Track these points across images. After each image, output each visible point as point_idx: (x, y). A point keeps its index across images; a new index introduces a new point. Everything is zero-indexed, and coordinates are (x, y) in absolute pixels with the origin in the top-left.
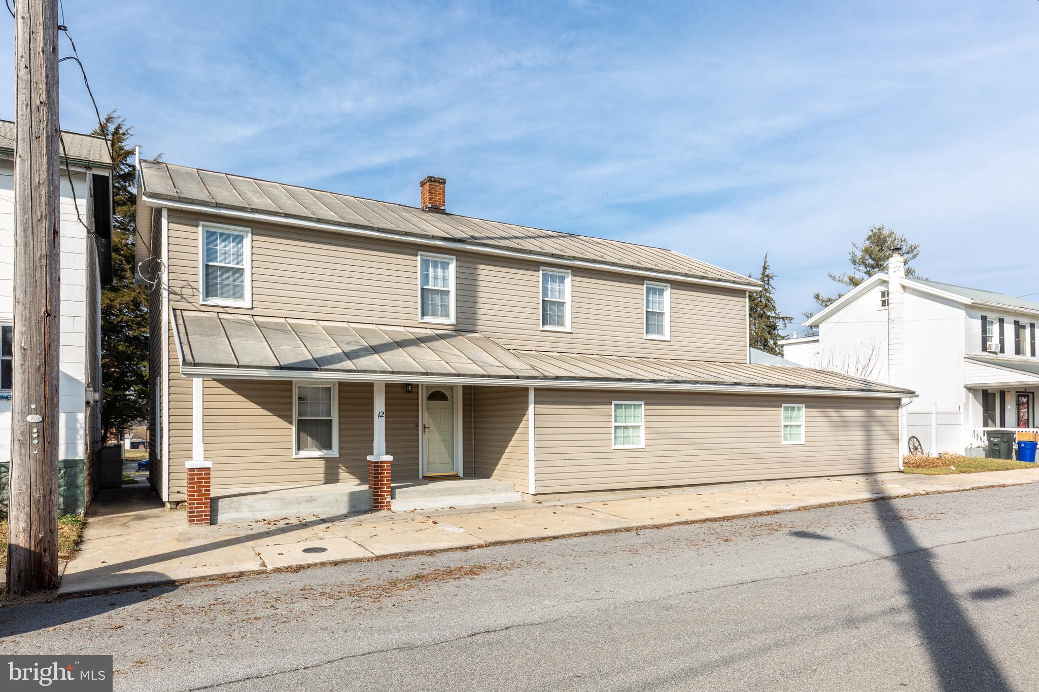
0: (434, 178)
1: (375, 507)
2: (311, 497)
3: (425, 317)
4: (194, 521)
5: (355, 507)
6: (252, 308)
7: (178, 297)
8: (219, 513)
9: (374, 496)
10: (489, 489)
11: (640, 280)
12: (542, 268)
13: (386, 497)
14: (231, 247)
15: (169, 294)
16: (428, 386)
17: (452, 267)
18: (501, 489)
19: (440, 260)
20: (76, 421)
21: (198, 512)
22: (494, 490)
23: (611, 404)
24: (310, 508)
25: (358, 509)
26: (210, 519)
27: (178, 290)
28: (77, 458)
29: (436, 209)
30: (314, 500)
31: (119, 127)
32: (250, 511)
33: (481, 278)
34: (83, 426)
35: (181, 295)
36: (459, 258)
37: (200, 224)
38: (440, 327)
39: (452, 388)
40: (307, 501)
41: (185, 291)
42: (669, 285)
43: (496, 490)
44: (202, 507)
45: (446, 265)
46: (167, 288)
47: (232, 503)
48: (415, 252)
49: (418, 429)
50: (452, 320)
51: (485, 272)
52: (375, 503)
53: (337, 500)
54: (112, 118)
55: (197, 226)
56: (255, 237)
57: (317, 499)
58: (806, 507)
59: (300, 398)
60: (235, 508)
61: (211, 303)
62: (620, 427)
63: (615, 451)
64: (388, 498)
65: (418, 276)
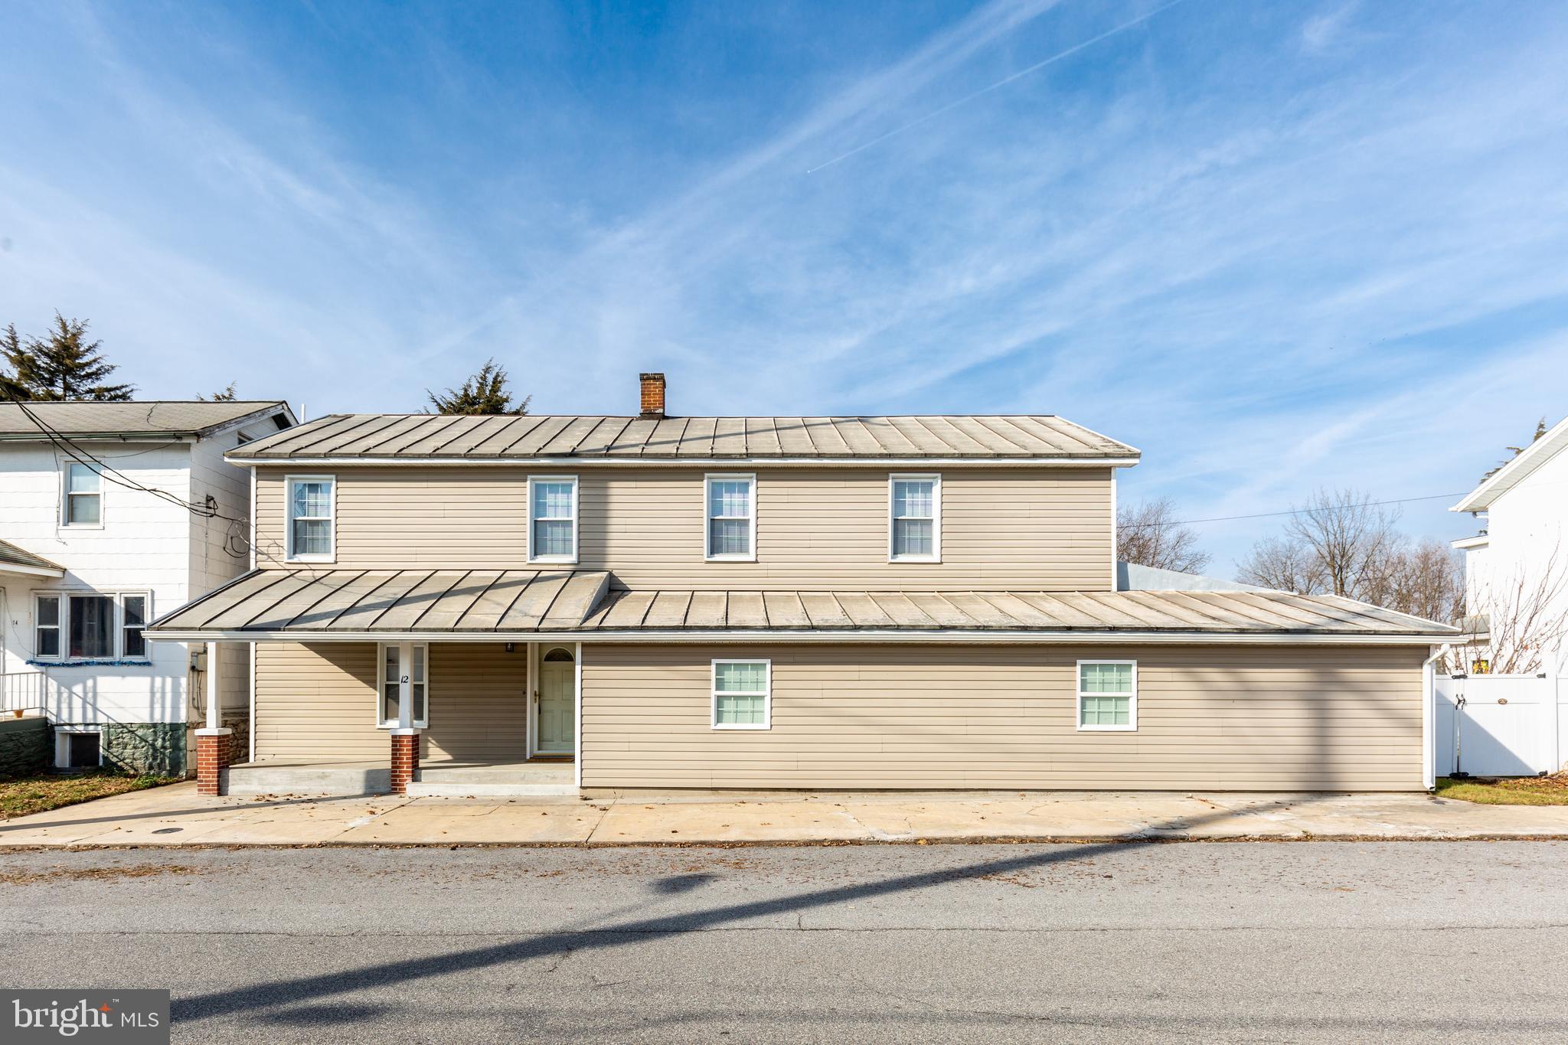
1: (393, 789)
2: (323, 773)
3: (538, 556)
4: (202, 790)
5: (372, 787)
6: (336, 562)
7: (266, 557)
8: (230, 783)
9: (393, 776)
10: (547, 776)
11: (881, 473)
12: (706, 475)
13: (405, 778)
14: (319, 498)
15: (256, 555)
17: (575, 489)
18: (565, 778)
19: (560, 482)
20: (179, 685)
21: (206, 781)
22: (554, 778)
23: (711, 663)
24: (322, 785)
25: (376, 790)
26: (219, 790)
27: (264, 550)
28: (180, 722)
29: (649, 414)
30: (326, 776)
32: (260, 785)
33: (613, 499)
34: (185, 690)
35: (267, 554)
36: (581, 477)
38: (556, 567)
39: (573, 644)
40: (319, 777)
41: (273, 550)
42: (939, 475)
43: (556, 778)
44: (209, 777)
45: (567, 489)
46: (254, 548)
48: (522, 477)
49: (526, 697)
50: (573, 558)
51: (620, 492)
52: (393, 785)
53: (352, 779)
55: (283, 480)
56: (339, 484)
57: (330, 776)
58: (937, 840)
59: (389, 661)
60: (243, 780)
61: (295, 560)
62: (729, 698)
63: (716, 732)
64: (409, 780)
65: (528, 506)
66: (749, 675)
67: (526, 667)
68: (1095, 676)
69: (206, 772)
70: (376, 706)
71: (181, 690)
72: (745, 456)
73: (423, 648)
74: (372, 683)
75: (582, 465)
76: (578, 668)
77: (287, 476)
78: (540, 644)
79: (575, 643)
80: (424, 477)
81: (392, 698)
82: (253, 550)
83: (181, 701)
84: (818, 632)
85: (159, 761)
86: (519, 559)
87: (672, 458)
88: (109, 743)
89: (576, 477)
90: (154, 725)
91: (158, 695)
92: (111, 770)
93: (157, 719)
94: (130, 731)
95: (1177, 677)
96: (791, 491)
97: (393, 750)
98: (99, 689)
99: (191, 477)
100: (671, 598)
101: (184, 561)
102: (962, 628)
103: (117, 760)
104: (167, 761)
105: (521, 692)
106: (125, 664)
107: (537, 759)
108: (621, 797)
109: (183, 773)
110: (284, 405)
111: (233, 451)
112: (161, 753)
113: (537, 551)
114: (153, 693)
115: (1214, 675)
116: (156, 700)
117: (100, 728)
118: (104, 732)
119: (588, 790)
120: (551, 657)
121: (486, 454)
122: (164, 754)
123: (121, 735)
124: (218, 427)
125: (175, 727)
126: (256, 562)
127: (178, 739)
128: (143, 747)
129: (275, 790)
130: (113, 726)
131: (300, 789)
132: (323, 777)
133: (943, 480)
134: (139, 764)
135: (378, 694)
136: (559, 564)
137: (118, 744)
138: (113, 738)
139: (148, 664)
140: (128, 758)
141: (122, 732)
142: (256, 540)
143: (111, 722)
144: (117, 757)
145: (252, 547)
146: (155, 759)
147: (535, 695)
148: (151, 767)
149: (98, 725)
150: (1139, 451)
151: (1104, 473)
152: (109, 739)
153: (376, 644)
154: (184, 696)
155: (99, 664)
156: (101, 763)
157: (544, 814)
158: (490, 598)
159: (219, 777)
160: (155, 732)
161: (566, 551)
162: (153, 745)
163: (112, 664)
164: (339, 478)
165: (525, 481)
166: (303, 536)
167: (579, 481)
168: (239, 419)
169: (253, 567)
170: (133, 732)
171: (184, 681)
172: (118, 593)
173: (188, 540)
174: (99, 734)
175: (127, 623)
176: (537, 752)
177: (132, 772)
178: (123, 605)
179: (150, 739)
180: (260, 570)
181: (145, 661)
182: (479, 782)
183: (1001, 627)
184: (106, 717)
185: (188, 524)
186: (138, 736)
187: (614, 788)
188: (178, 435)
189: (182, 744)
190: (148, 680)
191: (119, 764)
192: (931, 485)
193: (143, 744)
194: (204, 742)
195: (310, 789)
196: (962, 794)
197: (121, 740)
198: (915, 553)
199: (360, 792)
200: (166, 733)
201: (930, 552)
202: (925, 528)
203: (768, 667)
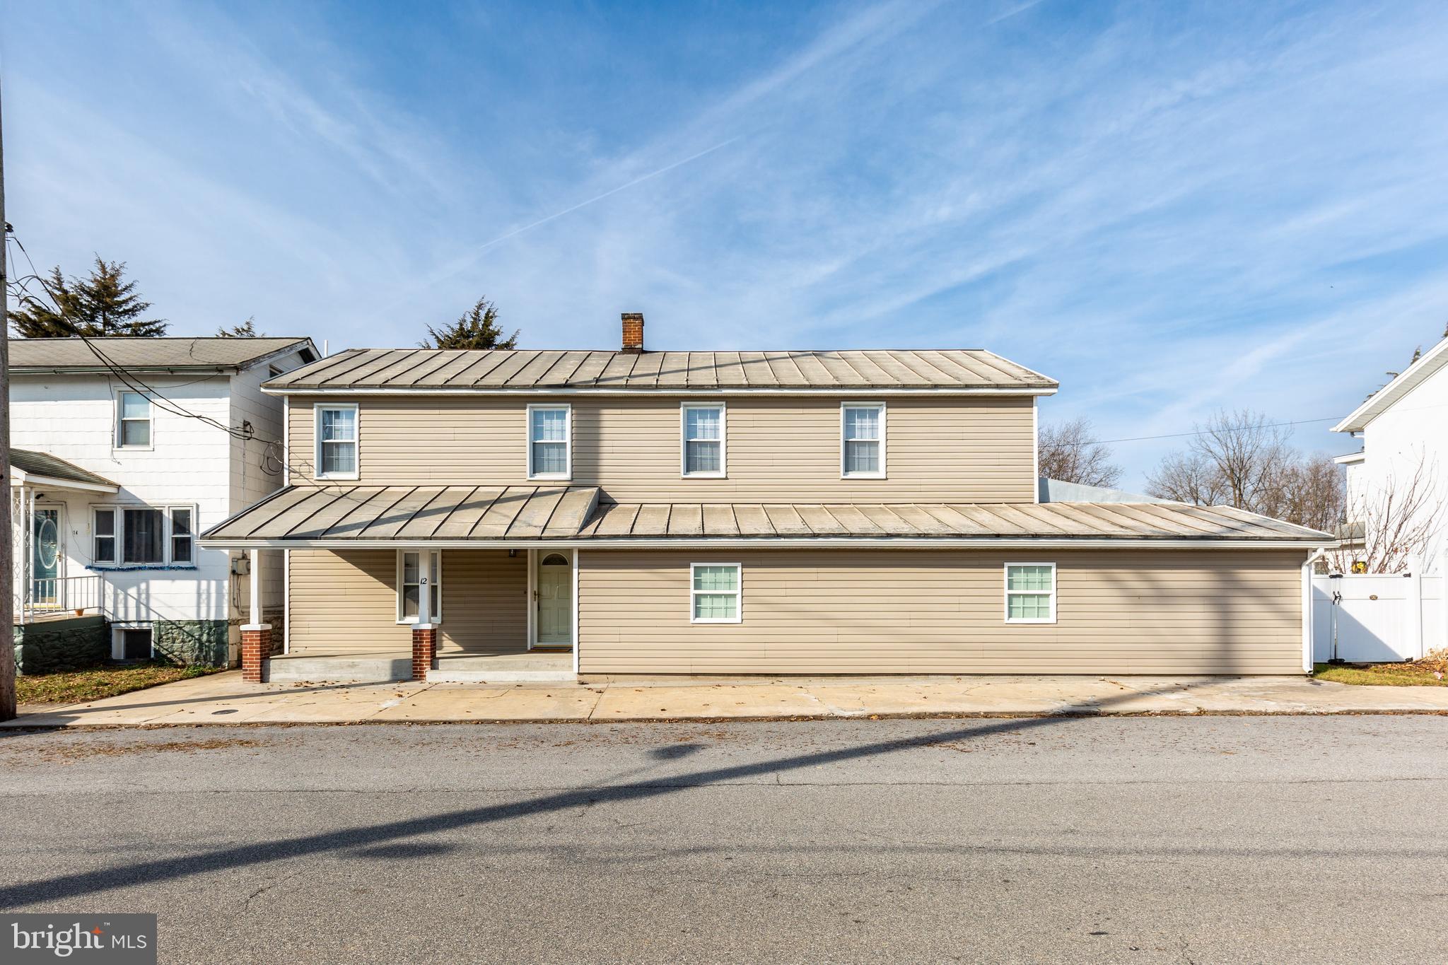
1: (414, 676)
2: (353, 662)
3: (537, 474)
4: (246, 678)
5: (397, 675)
6: (360, 479)
7: (297, 475)
8: (271, 672)
9: (414, 665)
10: (548, 665)
11: (833, 402)
12: (682, 403)
13: (425, 666)
14: (344, 423)
15: (289, 473)
16: (540, 551)
17: (568, 415)
18: (563, 666)
19: (555, 410)
20: (223, 587)
21: (250, 670)
22: (554, 665)
23: (688, 566)
24: (353, 673)
25: (399, 677)
26: (261, 677)
27: (296, 468)
28: (223, 619)
29: (632, 350)
30: (356, 665)
32: (297, 673)
33: (604, 424)
35: (299, 473)
36: (574, 405)
38: (552, 484)
39: (570, 551)
40: (349, 666)
41: (304, 469)
42: (884, 403)
43: (556, 666)
44: (253, 666)
45: (561, 415)
46: (287, 467)
47: (282, 664)
48: (523, 405)
49: (527, 597)
50: (567, 476)
51: (609, 417)
52: (414, 672)
53: (378, 667)
55: (312, 408)
56: (362, 411)
57: (358, 665)
59: (406, 565)
60: (283, 669)
61: (324, 478)
62: (705, 596)
63: (694, 625)
64: (428, 668)
65: (527, 430)
66: (723, 576)
67: (526, 570)
68: (1020, 577)
69: (250, 663)
70: (395, 604)
71: (224, 591)
72: (716, 387)
73: (436, 554)
74: (392, 585)
75: (574, 395)
76: (575, 571)
77: (316, 404)
78: (538, 550)
79: (572, 549)
80: (437, 405)
81: (410, 598)
83: (224, 601)
84: (783, 540)
85: (204, 653)
86: (520, 477)
87: (653, 389)
88: (160, 637)
89: (569, 405)
90: (200, 622)
91: (204, 596)
92: (162, 661)
93: (203, 617)
94: (178, 627)
96: (756, 417)
97: (414, 642)
98: (151, 591)
99: (231, 405)
100: (654, 510)
101: (225, 478)
102: (906, 536)
103: (167, 652)
104: (212, 654)
105: (523, 592)
106: (174, 568)
107: (536, 650)
108: (613, 682)
109: (226, 664)
110: (309, 341)
111: (269, 383)
112: (206, 646)
113: (535, 470)
114: (199, 594)
116: (202, 601)
117: (152, 625)
118: (155, 628)
119: (585, 675)
120: (548, 561)
121: (491, 386)
122: (209, 647)
123: (170, 631)
124: (254, 361)
125: (219, 623)
126: (289, 479)
127: (222, 634)
128: (190, 641)
129: (311, 678)
130: (164, 622)
131: (333, 676)
132: (353, 666)
133: (887, 407)
134: (186, 656)
135: (397, 594)
136: (555, 481)
137: (168, 639)
138: (163, 633)
139: (194, 568)
140: (176, 651)
141: (171, 628)
142: (289, 460)
143: (161, 619)
144: (166, 650)
145: (285, 466)
146: (201, 650)
147: (535, 595)
148: (197, 658)
149: (150, 622)
150: (1057, 382)
151: (1027, 401)
152: (160, 634)
153: (395, 551)
154: (226, 597)
155: (151, 568)
156: (152, 656)
157: (549, 696)
158: (497, 511)
159: (261, 666)
160: (201, 628)
161: (561, 469)
162: (199, 640)
163: (162, 568)
164: (362, 406)
165: (525, 408)
166: (329, 457)
167: (572, 408)
168: (271, 354)
169: (286, 484)
170: (181, 628)
171: (226, 583)
172: (167, 506)
173: (228, 460)
174: (151, 630)
175: (174, 533)
176: (536, 644)
177: (180, 663)
178: (171, 517)
179: (197, 635)
180: (292, 486)
181: (192, 566)
182: (490, 669)
183: (939, 534)
184: (157, 615)
185: (229, 446)
186: (184, 631)
187: (606, 674)
188: (220, 368)
189: (225, 638)
190: (195, 583)
191: (169, 656)
192: (877, 412)
193: (190, 638)
194: (249, 636)
195: (341, 677)
196: (907, 678)
197: (170, 635)
198: (864, 470)
199: (387, 678)
200: (210, 629)
201: (876, 469)
202: (872, 449)
203: (739, 569)
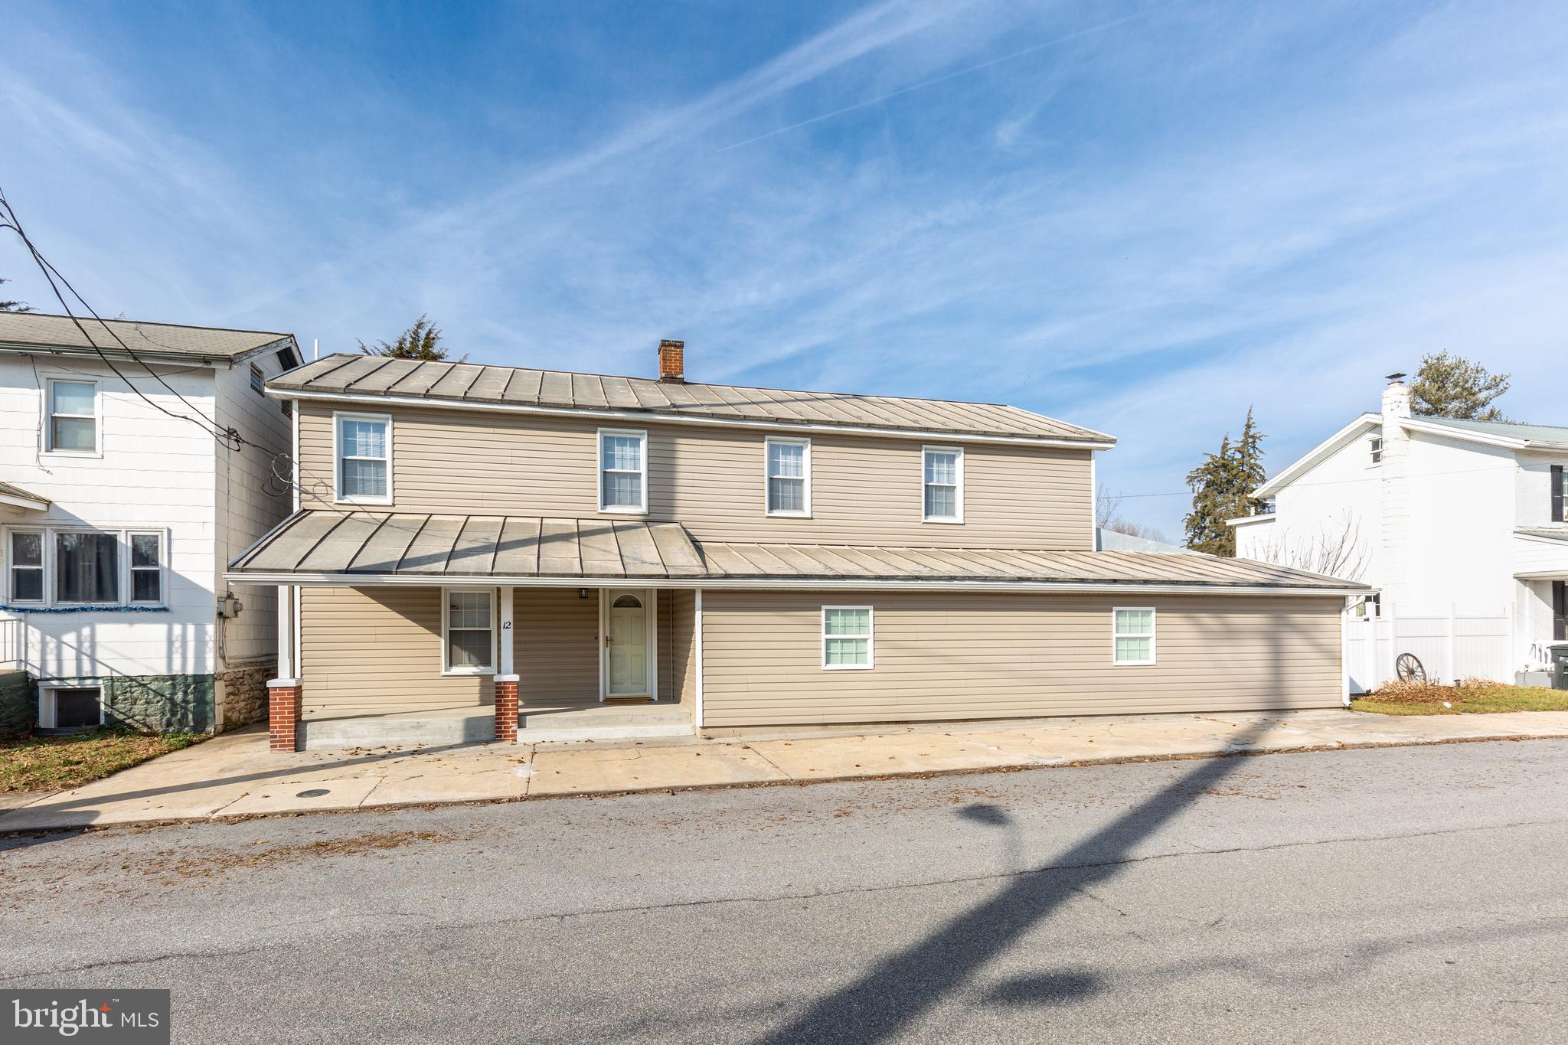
0: (669, 341)
1: (497, 736)
2: (418, 723)
3: (608, 506)
4: (276, 746)
5: (472, 736)
6: (394, 505)
7: (310, 497)
8: (308, 737)
9: (496, 723)
10: (655, 718)
11: (916, 444)
12: (767, 437)
13: (510, 725)
14: (372, 438)
15: (300, 494)
16: (612, 591)
17: (643, 444)
18: (671, 719)
19: (629, 436)
20: (205, 633)
21: (280, 737)
22: (661, 719)
23: (820, 609)
24: (415, 736)
25: (476, 739)
26: (295, 745)
27: (310, 489)
28: (207, 673)
29: (671, 378)
30: (422, 726)
31: (430, 332)
32: (344, 738)
33: (681, 455)
34: (213, 638)
35: (313, 494)
36: (652, 432)
37: (335, 415)
38: (627, 518)
39: (644, 591)
40: (413, 727)
41: (319, 490)
42: (962, 449)
45: (635, 442)
46: (298, 487)
47: (322, 727)
48: (593, 429)
49: (598, 642)
50: (643, 508)
52: (497, 732)
53: (450, 727)
54: (422, 324)
55: (331, 416)
56: (397, 425)
57: (425, 726)
59: (452, 607)
60: (325, 733)
61: (346, 501)
62: (835, 641)
63: (826, 672)
64: (515, 727)
65: (598, 457)
66: (853, 620)
67: (598, 613)
70: (440, 653)
71: (208, 638)
74: (435, 629)
75: (654, 421)
76: (698, 614)
79: (694, 590)
80: (491, 423)
81: (456, 645)
82: (296, 489)
83: (208, 650)
84: (920, 582)
85: (179, 716)
86: (591, 509)
87: (741, 420)
88: (114, 699)
89: (646, 432)
90: (173, 678)
91: (177, 644)
92: (117, 728)
93: (177, 669)
94: (140, 685)
95: (1182, 621)
96: (841, 456)
97: (497, 697)
98: (99, 638)
99: (216, 407)
101: (210, 497)
102: (1035, 580)
103: (125, 717)
104: (190, 716)
105: (593, 638)
106: (135, 609)
107: (610, 702)
108: (740, 736)
109: (211, 729)
110: (292, 338)
111: (274, 381)
112: (182, 707)
113: (606, 503)
114: (170, 642)
115: (1207, 619)
116: (174, 650)
117: (100, 682)
118: (106, 687)
119: (709, 729)
120: (619, 604)
121: (561, 404)
122: (186, 709)
123: (129, 689)
124: (246, 355)
125: (200, 679)
126: (300, 502)
127: (205, 692)
128: (158, 702)
129: (364, 743)
130: (118, 679)
131: (392, 740)
132: (418, 726)
133: (965, 453)
134: (153, 720)
135: (443, 641)
136: (630, 515)
137: (125, 700)
138: (118, 693)
139: (165, 610)
140: (138, 715)
141: (130, 686)
142: (300, 478)
143: (115, 674)
144: (123, 714)
145: (294, 485)
146: (173, 713)
147: (607, 641)
148: (169, 724)
149: (98, 678)
150: (1115, 438)
151: (1085, 454)
152: (113, 693)
153: (440, 588)
154: (211, 645)
155: (99, 609)
156: (102, 722)
159: (295, 731)
160: (174, 686)
161: (635, 502)
162: (171, 700)
163: (116, 609)
164: (396, 418)
165: (595, 432)
166: (350, 477)
167: (648, 435)
168: (260, 348)
169: (296, 508)
170: (144, 685)
171: (210, 629)
172: (123, 531)
173: (213, 475)
174: (99, 688)
175: (134, 564)
176: (609, 695)
177: (145, 730)
178: (130, 544)
179: (167, 693)
180: (305, 510)
181: (161, 606)
182: (588, 725)
183: (1064, 579)
184: (109, 670)
185: (214, 458)
186: (149, 688)
187: (732, 727)
188: (207, 359)
189: (209, 697)
190: (162, 629)
191: (127, 721)
192: (954, 457)
193: (159, 698)
194: (278, 694)
195: (403, 740)
197: (128, 695)
198: (941, 514)
199: (459, 740)
200: (188, 686)
201: (953, 514)
202: (949, 493)
203: (871, 612)
